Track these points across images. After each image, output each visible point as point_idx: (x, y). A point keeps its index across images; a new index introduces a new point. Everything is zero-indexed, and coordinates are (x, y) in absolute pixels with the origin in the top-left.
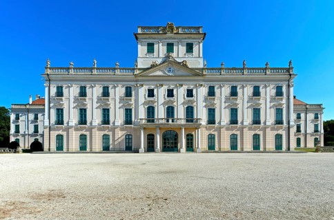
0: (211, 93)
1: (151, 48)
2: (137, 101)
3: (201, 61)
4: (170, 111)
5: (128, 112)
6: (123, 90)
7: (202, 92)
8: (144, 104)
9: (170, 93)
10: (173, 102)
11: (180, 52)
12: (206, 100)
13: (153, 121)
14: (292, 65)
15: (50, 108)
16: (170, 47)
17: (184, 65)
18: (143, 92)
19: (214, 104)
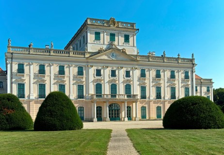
0: (143, 75)
2: (87, 79)
3: (135, 49)
4: (114, 88)
5: (80, 88)
6: (76, 70)
7: (137, 73)
8: (93, 82)
9: (113, 73)
10: (115, 81)
11: (119, 41)
12: (139, 80)
13: (101, 96)
14: (194, 57)
15: (12, 83)
16: (112, 36)
17: (123, 52)
18: (92, 71)
19: (145, 83)
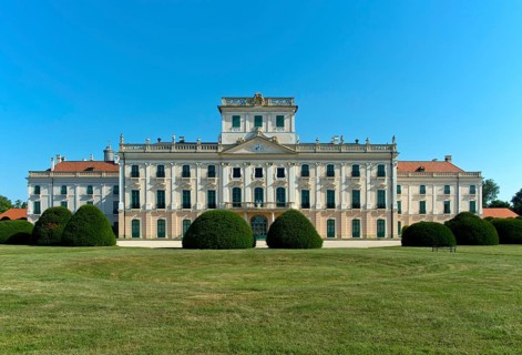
0: (305, 173)
1: (236, 122)
2: (220, 182)
3: (293, 136)
4: (259, 194)
5: (211, 195)
6: (206, 170)
7: (295, 171)
8: (229, 186)
9: (259, 173)
10: (261, 183)
11: (269, 128)
12: (298, 180)
13: (239, 205)
14: (396, 141)
15: (124, 190)
16: (258, 121)
17: (274, 142)
18: (227, 171)
19: (308, 186)
